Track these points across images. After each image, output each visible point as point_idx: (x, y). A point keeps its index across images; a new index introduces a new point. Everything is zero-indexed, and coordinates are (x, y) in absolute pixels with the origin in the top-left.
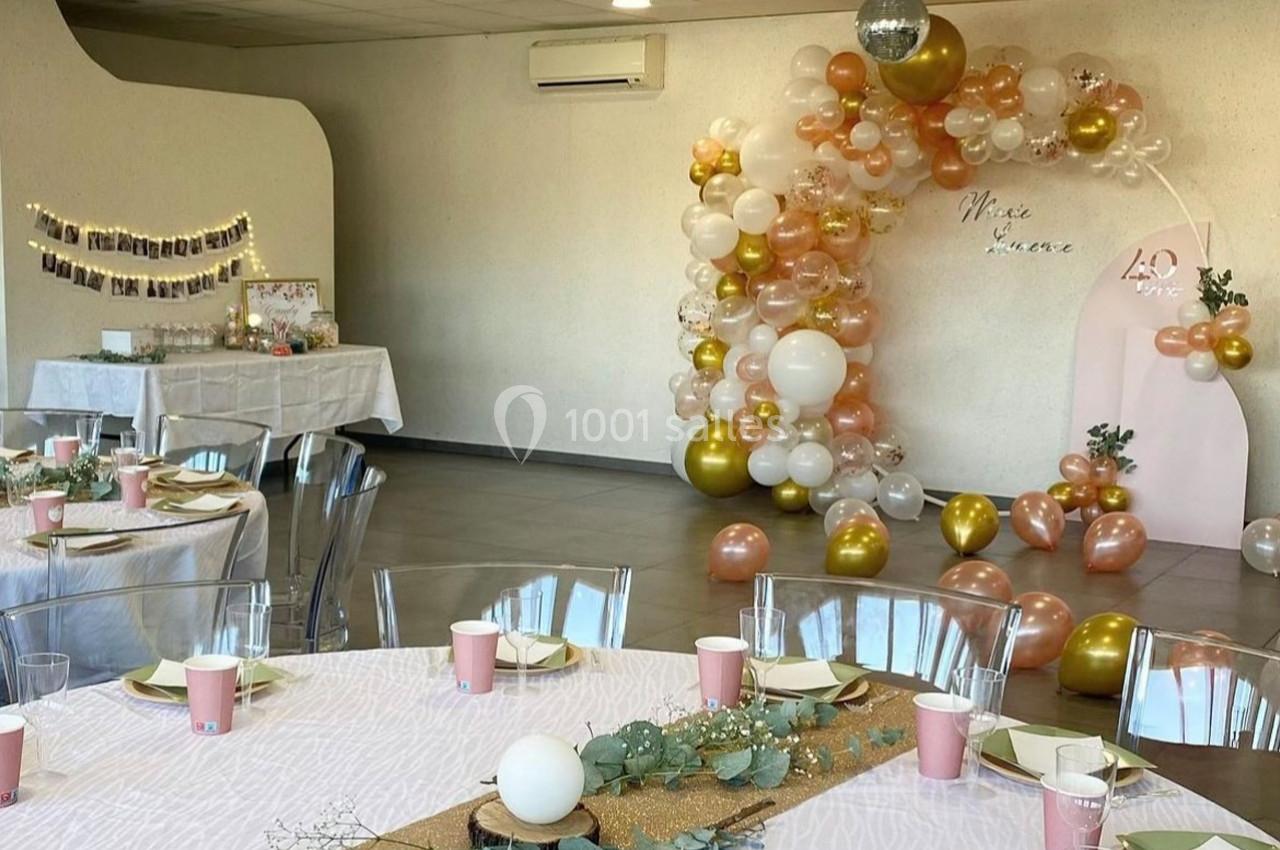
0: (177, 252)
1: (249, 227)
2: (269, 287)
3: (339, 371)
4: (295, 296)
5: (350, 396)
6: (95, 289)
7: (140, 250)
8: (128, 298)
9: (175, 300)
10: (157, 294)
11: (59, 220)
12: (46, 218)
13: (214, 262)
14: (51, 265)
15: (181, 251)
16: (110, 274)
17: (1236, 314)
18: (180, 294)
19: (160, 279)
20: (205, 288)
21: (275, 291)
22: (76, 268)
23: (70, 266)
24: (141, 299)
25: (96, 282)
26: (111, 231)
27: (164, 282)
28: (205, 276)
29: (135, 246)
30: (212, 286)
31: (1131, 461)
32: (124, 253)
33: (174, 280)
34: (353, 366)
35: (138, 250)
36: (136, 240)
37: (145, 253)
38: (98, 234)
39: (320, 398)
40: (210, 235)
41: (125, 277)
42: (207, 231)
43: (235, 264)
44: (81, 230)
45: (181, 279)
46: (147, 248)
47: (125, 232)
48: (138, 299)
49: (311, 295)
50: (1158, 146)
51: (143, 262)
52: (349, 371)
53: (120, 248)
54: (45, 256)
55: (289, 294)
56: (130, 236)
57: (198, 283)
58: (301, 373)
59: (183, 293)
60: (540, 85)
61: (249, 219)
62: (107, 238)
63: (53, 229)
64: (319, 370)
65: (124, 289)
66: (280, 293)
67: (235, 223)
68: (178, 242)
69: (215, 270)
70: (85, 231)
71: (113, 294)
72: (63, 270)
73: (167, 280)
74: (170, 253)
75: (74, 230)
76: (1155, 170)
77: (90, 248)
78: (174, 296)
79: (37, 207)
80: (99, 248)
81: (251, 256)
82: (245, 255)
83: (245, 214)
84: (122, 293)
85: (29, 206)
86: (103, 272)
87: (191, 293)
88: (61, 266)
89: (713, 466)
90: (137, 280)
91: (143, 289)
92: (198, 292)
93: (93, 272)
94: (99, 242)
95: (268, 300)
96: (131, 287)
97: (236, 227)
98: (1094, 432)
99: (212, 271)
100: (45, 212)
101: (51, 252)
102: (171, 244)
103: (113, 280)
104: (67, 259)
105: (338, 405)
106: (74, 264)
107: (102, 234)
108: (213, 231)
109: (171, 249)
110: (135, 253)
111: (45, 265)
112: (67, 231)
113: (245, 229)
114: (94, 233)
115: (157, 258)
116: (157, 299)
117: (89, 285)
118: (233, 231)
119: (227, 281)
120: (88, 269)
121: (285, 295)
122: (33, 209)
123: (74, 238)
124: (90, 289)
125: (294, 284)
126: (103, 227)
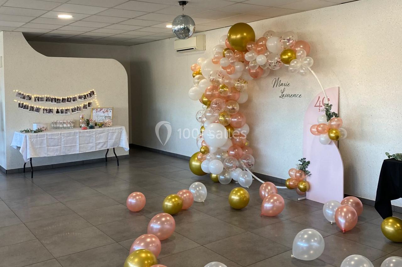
0: (68, 101)
1: (95, 93)
2: (99, 110)
3: (104, 134)
4: (106, 112)
5: (109, 141)
6: (37, 112)
7: (54, 101)
8: (49, 114)
9: (66, 114)
10: (60, 112)
11: (25, 94)
12: (20, 94)
13: (82, 103)
14: (21, 106)
15: (69, 101)
16: (43, 108)
17: (337, 121)
18: (68, 112)
19: (61, 109)
20: (77, 110)
21: (100, 111)
22: (30, 106)
23: (28, 106)
24: (54, 114)
25: (38, 110)
26: (43, 96)
27: (62, 109)
28: (78, 107)
29: (52, 100)
30: (80, 110)
31: (310, 172)
32: (48, 102)
33: (66, 108)
34: (110, 132)
35: (53, 101)
36: (52, 98)
37: (55, 102)
38: (38, 97)
39: (95, 142)
40: (80, 96)
41: (48, 108)
42: (78, 95)
43: (89, 104)
44: (32, 97)
45: (69, 108)
46: (57, 101)
47: (48, 96)
48: (53, 114)
49: (110, 112)
50: (308, 61)
51: (55, 104)
52: (108, 134)
53: (46, 101)
54: (19, 104)
55: (104, 111)
56: (50, 97)
57: (76, 109)
58: (88, 135)
59: (69, 112)
60: (177, 51)
61: (95, 91)
62: (42, 98)
63: (22, 96)
64: (95, 134)
65: (48, 112)
66: (102, 111)
67: (89, 92)
68: (68, 98)
69: (82, 106)
70: (33, 97)
71: (44, 113)
72: (26, 107)
73: (64, 108)
74: (65, 101)
75: (30, 96)
76: (310, 69)
77: (35, 101)
78: (66, 113)
79: (17, 91)
80: (39, 101)
81: (95, 101)
82: (93, 101)
83: (93, 90)
84: (47, 113)
85: (14, 91)
86: (40, 107)
87: (73, 112)
88: (25, 106)
89: (196, 165)
90: (53, 109)
91: (55, 111)
92: (75, 111)
93: (36, 107)
94: (38, 99)
95: (98, 113)
96: (50, 111)
97: (90, 94)
98: (301, 160)
99: (81, 106)
100: (20, 92)
101: (22, 102)
102: (65, 99)
103: (44, 109)
104: (27, 104)
105: (103, 143)
106: (29, 106)
107: (40, 97)
108: (81, 95)
109: (65, 100)
110: (52, 102)
111: (19, 106)
112: (27, 97)
113: (94, 94)
114: (37, 97)
115: (60, 103)
116: (60, 114)
117: (35, 111)
118: (89, 95)
119: (86, 108)
120: (35, 107)
121: (103, 112)
122: (15, 91)
123: (30, 99)
124: (36, 112)
125: (106, 109)
126: (40, 95)
